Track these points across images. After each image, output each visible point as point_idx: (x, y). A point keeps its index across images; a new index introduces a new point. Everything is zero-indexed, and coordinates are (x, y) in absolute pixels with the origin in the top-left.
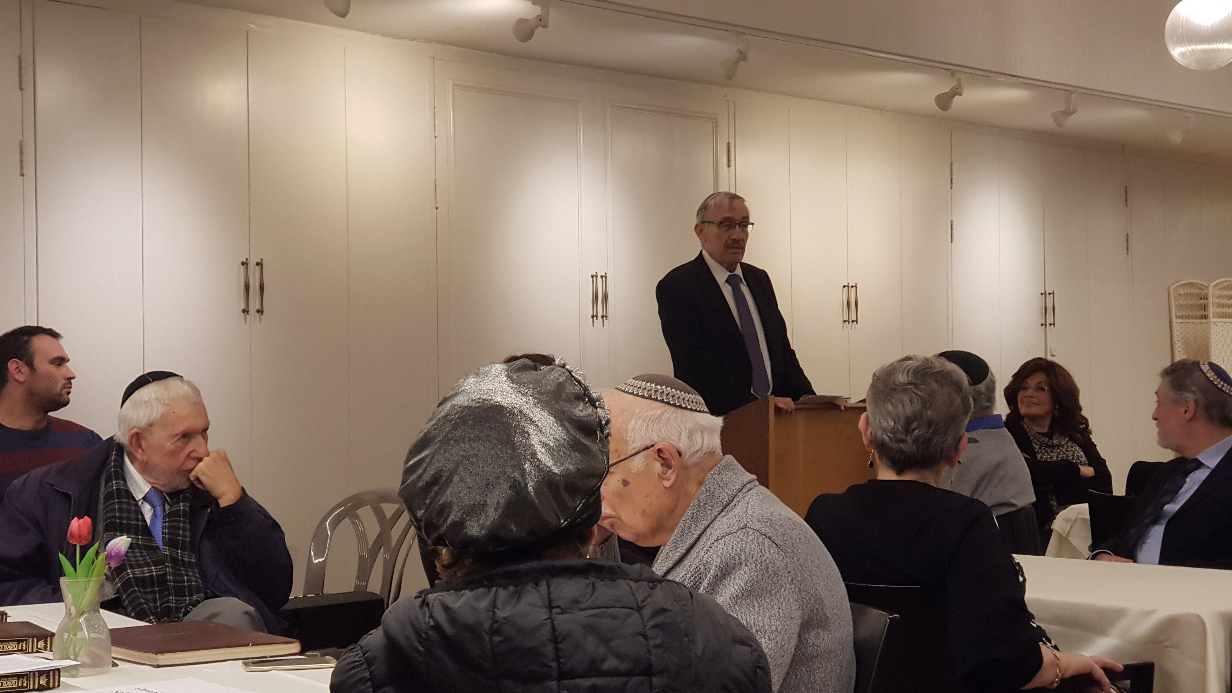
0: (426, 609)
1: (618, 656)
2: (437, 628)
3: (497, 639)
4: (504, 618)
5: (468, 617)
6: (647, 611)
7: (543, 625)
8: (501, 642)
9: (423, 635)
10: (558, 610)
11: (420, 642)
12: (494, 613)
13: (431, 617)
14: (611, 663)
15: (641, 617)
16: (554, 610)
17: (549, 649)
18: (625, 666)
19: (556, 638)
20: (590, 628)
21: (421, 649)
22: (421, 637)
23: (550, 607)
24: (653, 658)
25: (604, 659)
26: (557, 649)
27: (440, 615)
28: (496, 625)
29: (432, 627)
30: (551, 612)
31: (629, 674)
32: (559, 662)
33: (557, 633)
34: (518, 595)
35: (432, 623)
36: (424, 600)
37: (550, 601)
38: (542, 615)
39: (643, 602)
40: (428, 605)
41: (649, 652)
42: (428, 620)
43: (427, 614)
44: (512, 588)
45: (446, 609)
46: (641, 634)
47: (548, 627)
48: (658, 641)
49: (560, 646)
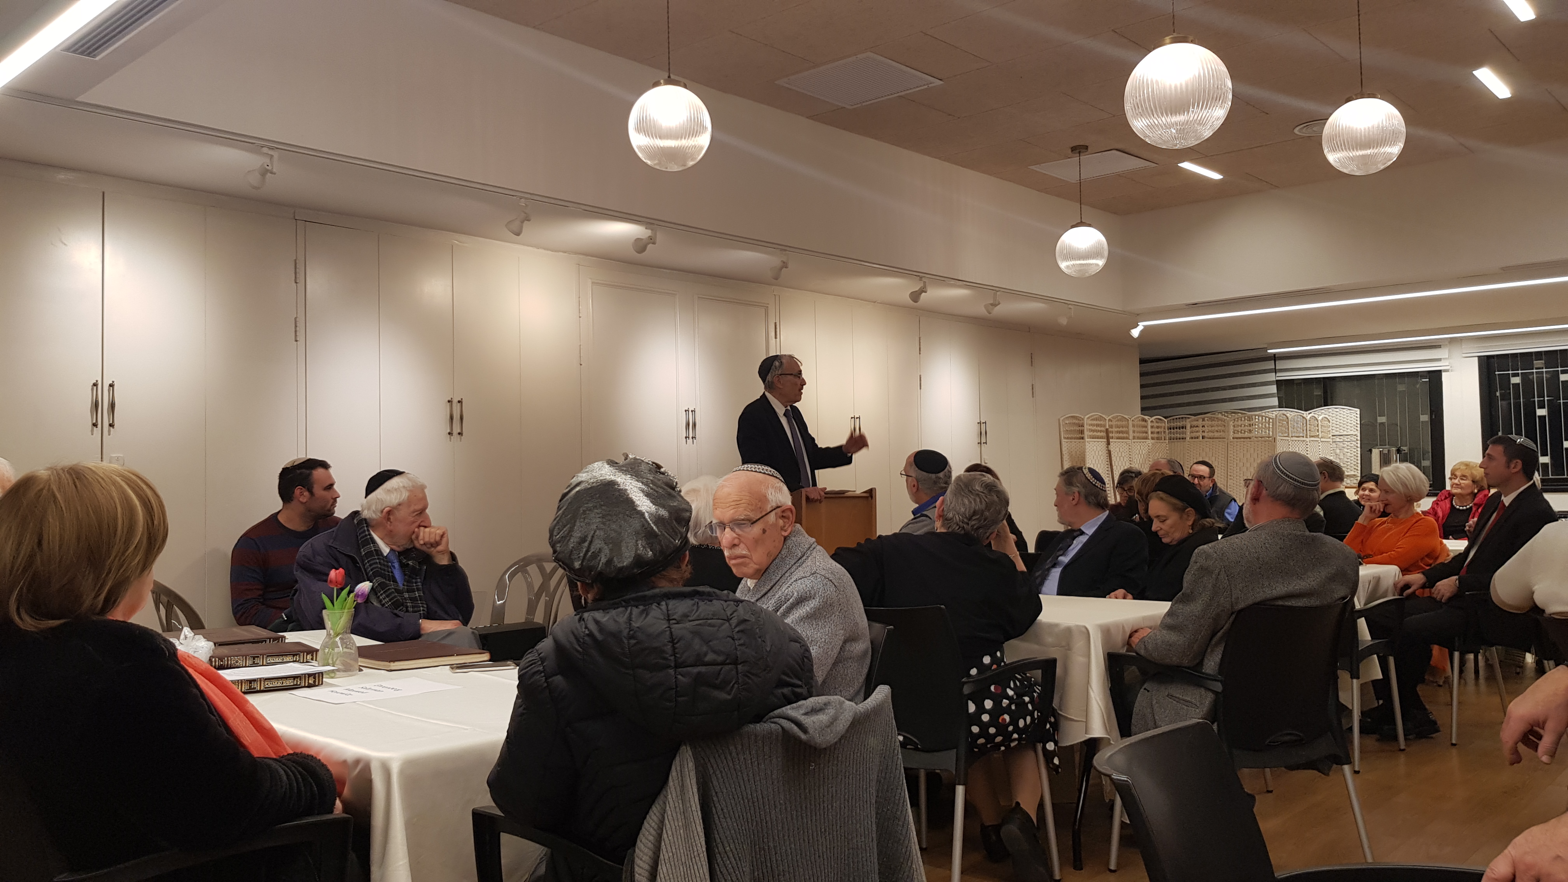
0: (583, 622)
1: (714, 652)
2: (591, 635)
3: (633, 642)
4: (638, 627)
5: (612, 627)
6: (734, 622)
7: (664, 632)
8: (635, 644)
9: (581, 640)
10: (674, 621)
11: (579, 645)
12: (630, 624)
13: (586, 628)
14: (710, 657)
15: (730, 625)
16: (671, 622)
17: (668, 649)
18: (720, 659)
19: (673, 641)
20: (696, 633)
21: (579, 649)
22: (580, 641)
23: (669, 620)
24: (738, 653)
25: (706, 654)
26: (674, 648)
27: (593, 627)
28: (631, 633)
29: (588, 635)
30: (669, 623)
31: (723, 663)
32: (675, 656)
33: (674, 637)
34: (646, 612)
35: (587, 632)
36: (580, 618)
37: (669, 616)
38: (664, 625)
39: (731, 615)
40: (583, 619)
41: (736, 649)
42: (584, 630)
43: (584, 626)
44: (641, 607)
45: (597, 622)
46: (729, 637)
47: (668, 633)
48: (742, 642)
49: (676, 646)
